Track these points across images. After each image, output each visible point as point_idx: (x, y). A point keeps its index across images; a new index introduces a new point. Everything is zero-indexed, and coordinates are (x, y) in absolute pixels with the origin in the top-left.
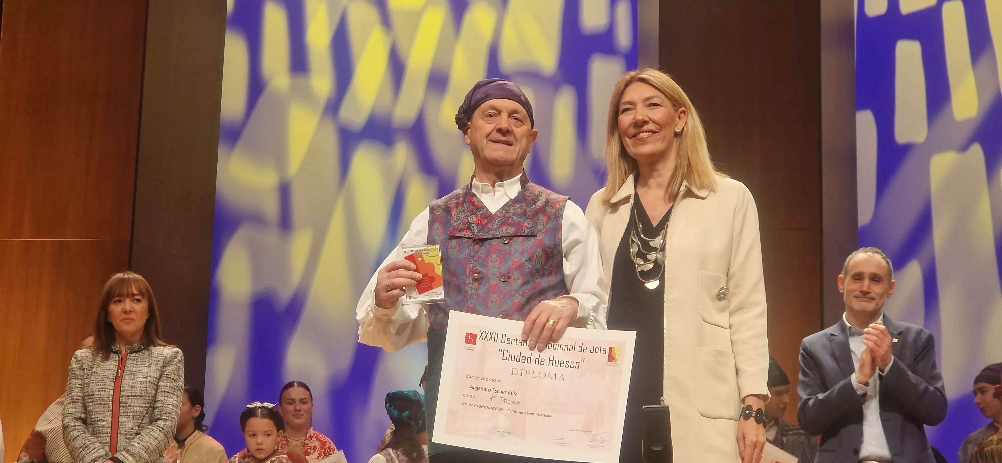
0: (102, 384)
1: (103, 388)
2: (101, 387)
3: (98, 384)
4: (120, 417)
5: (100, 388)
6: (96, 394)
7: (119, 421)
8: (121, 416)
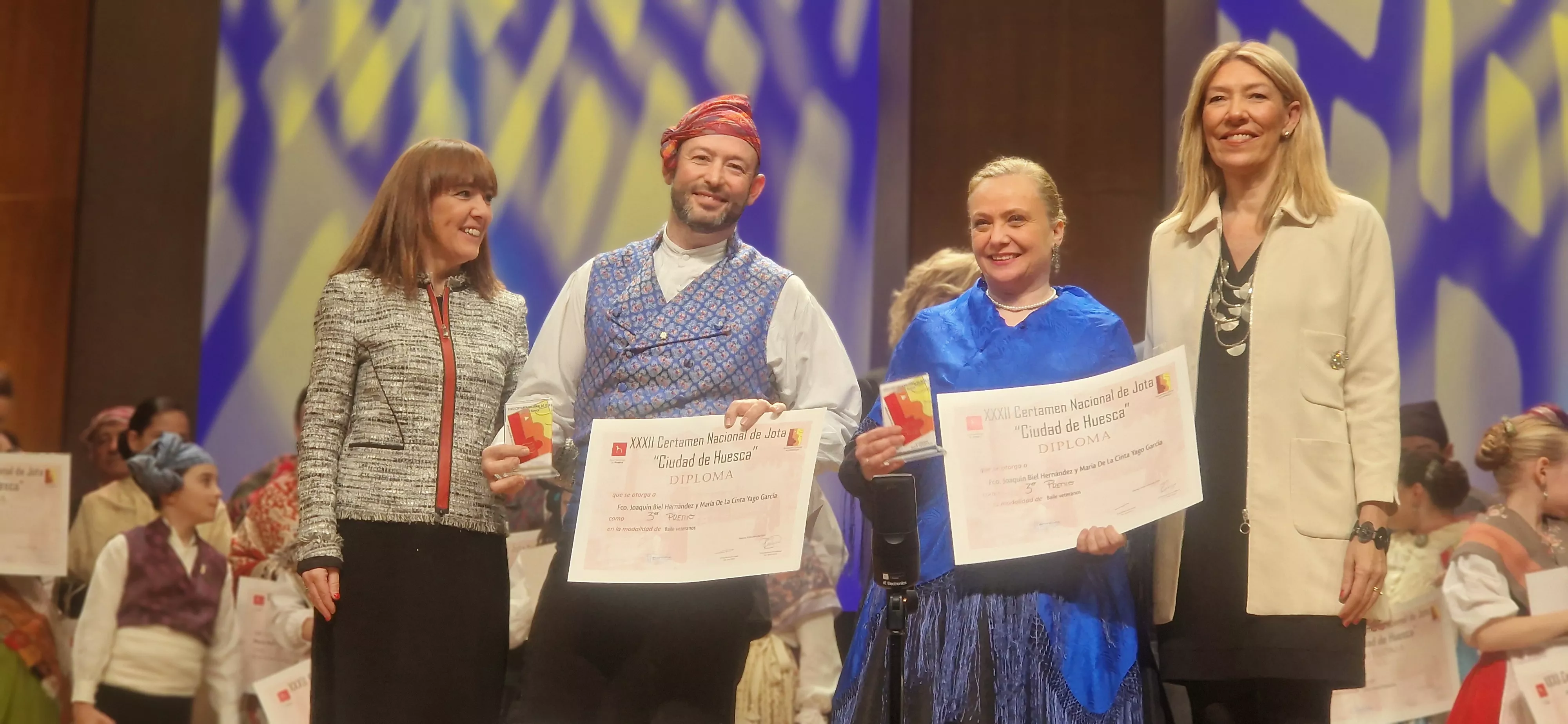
0: (420, 348)
1: (425, 357)
2: (420, 354)
3: (414, 349)
4: (456, 415)
5: (419, 356)
6: (412, 367)
7: (453, 424)
8: (458, 414)
